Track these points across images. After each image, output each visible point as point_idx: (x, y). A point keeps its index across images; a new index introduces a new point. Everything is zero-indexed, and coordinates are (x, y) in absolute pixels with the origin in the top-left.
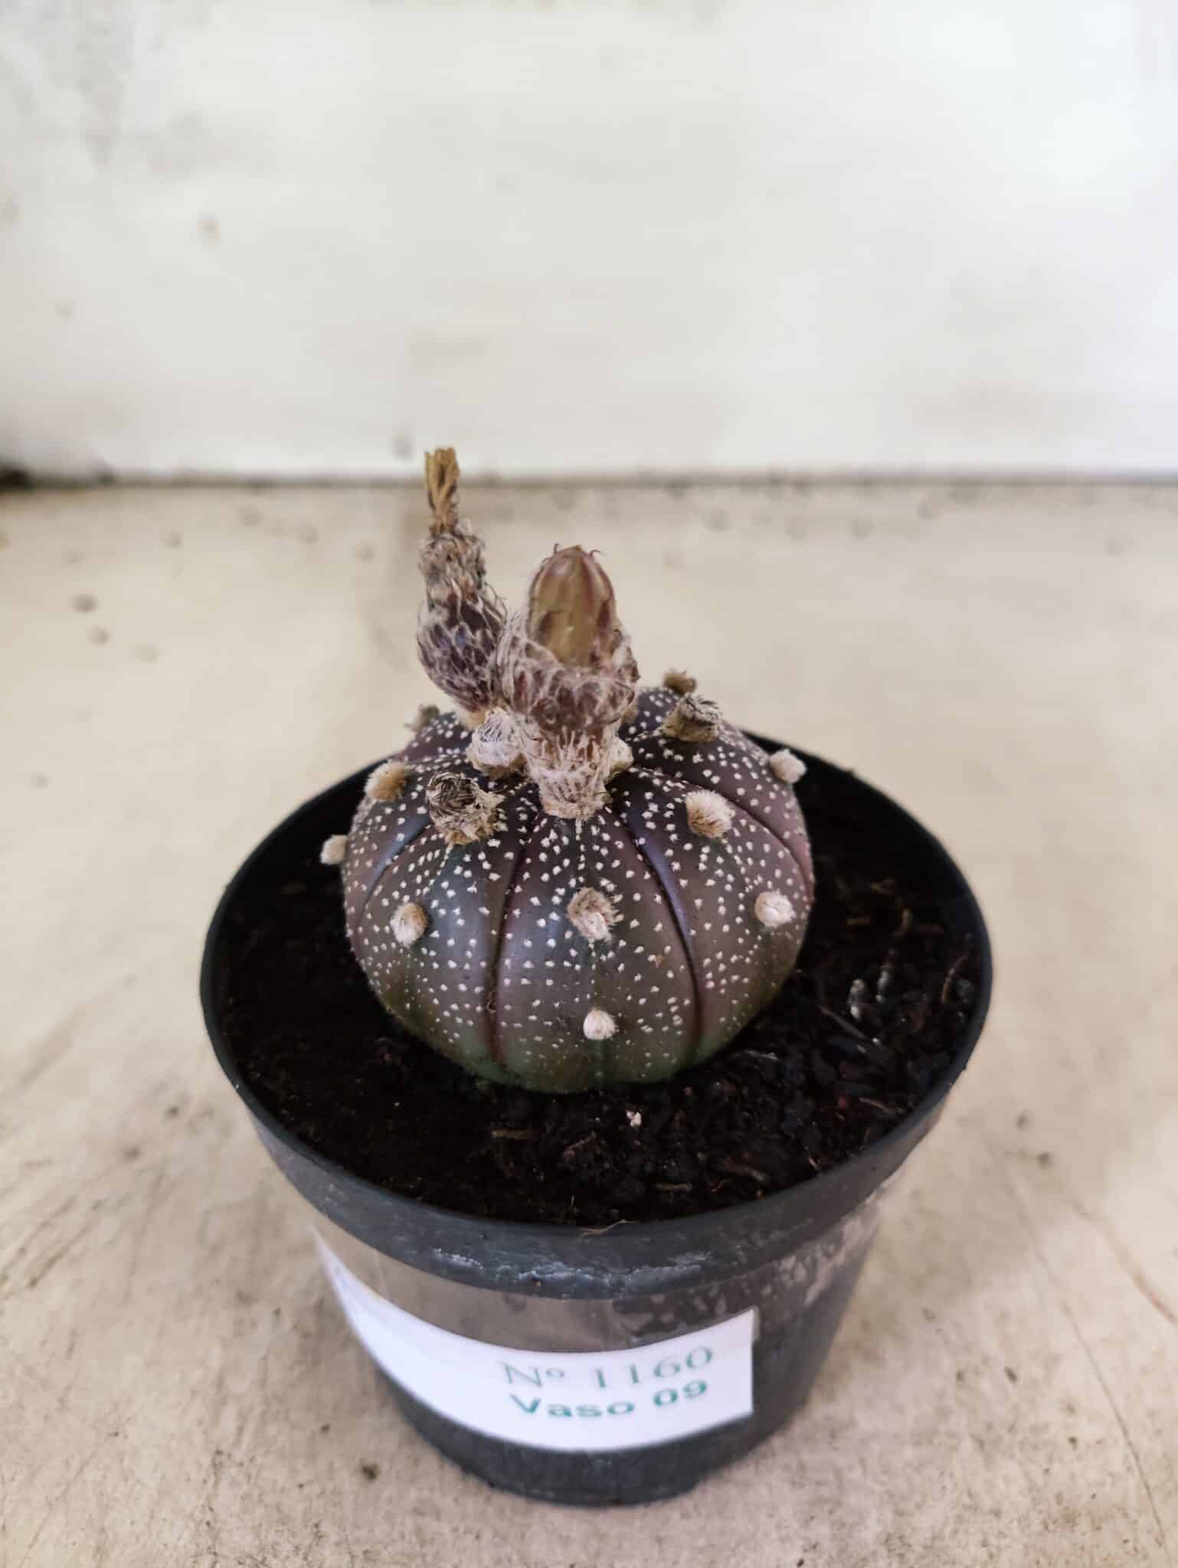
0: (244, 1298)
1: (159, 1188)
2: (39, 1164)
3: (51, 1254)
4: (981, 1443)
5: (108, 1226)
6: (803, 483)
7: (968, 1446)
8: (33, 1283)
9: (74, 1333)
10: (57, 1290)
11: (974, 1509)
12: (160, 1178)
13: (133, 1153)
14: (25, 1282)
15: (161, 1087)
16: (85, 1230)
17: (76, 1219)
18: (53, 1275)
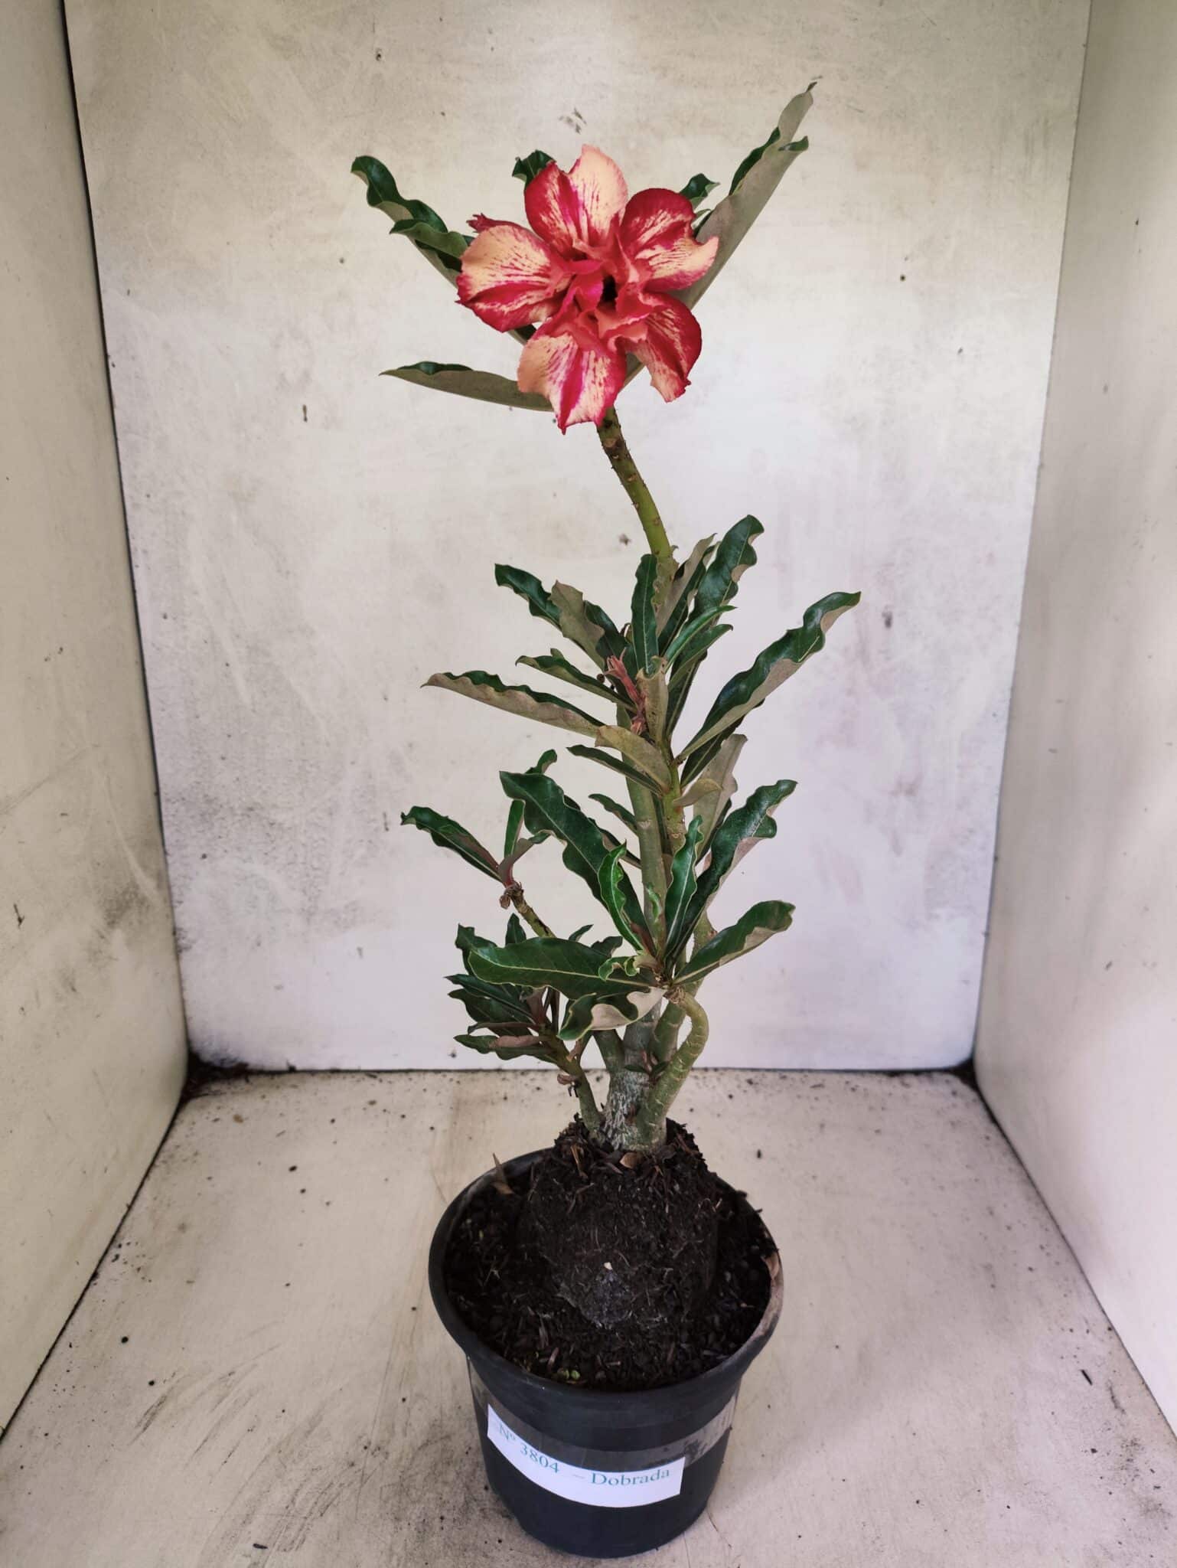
0: (397, 1519)
1: (363, 1479)
2: (316, 1469)
3: (326, 1504)
5: (346, 1493)
8: (322, 1515)
9: (338, 1532)
10: (330, 1517)
13: (353, 1465)
14: (319, 1514)
15: (360, 1437)
16: (338, 1495)
17: (334, 1490)
18: (328, 1512)
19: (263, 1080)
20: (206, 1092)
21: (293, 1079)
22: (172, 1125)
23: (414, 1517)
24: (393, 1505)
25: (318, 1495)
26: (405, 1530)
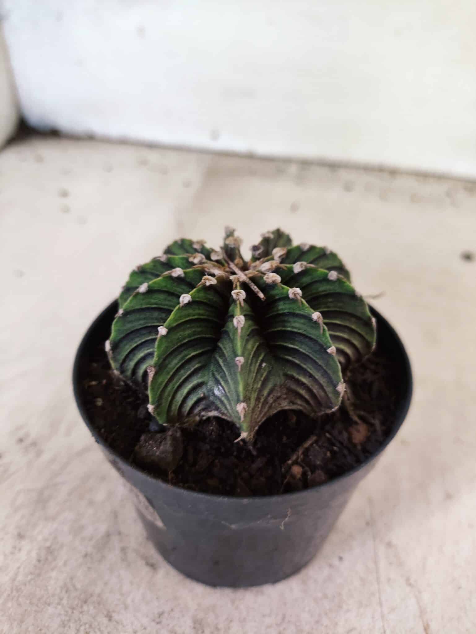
6: (394, 172)
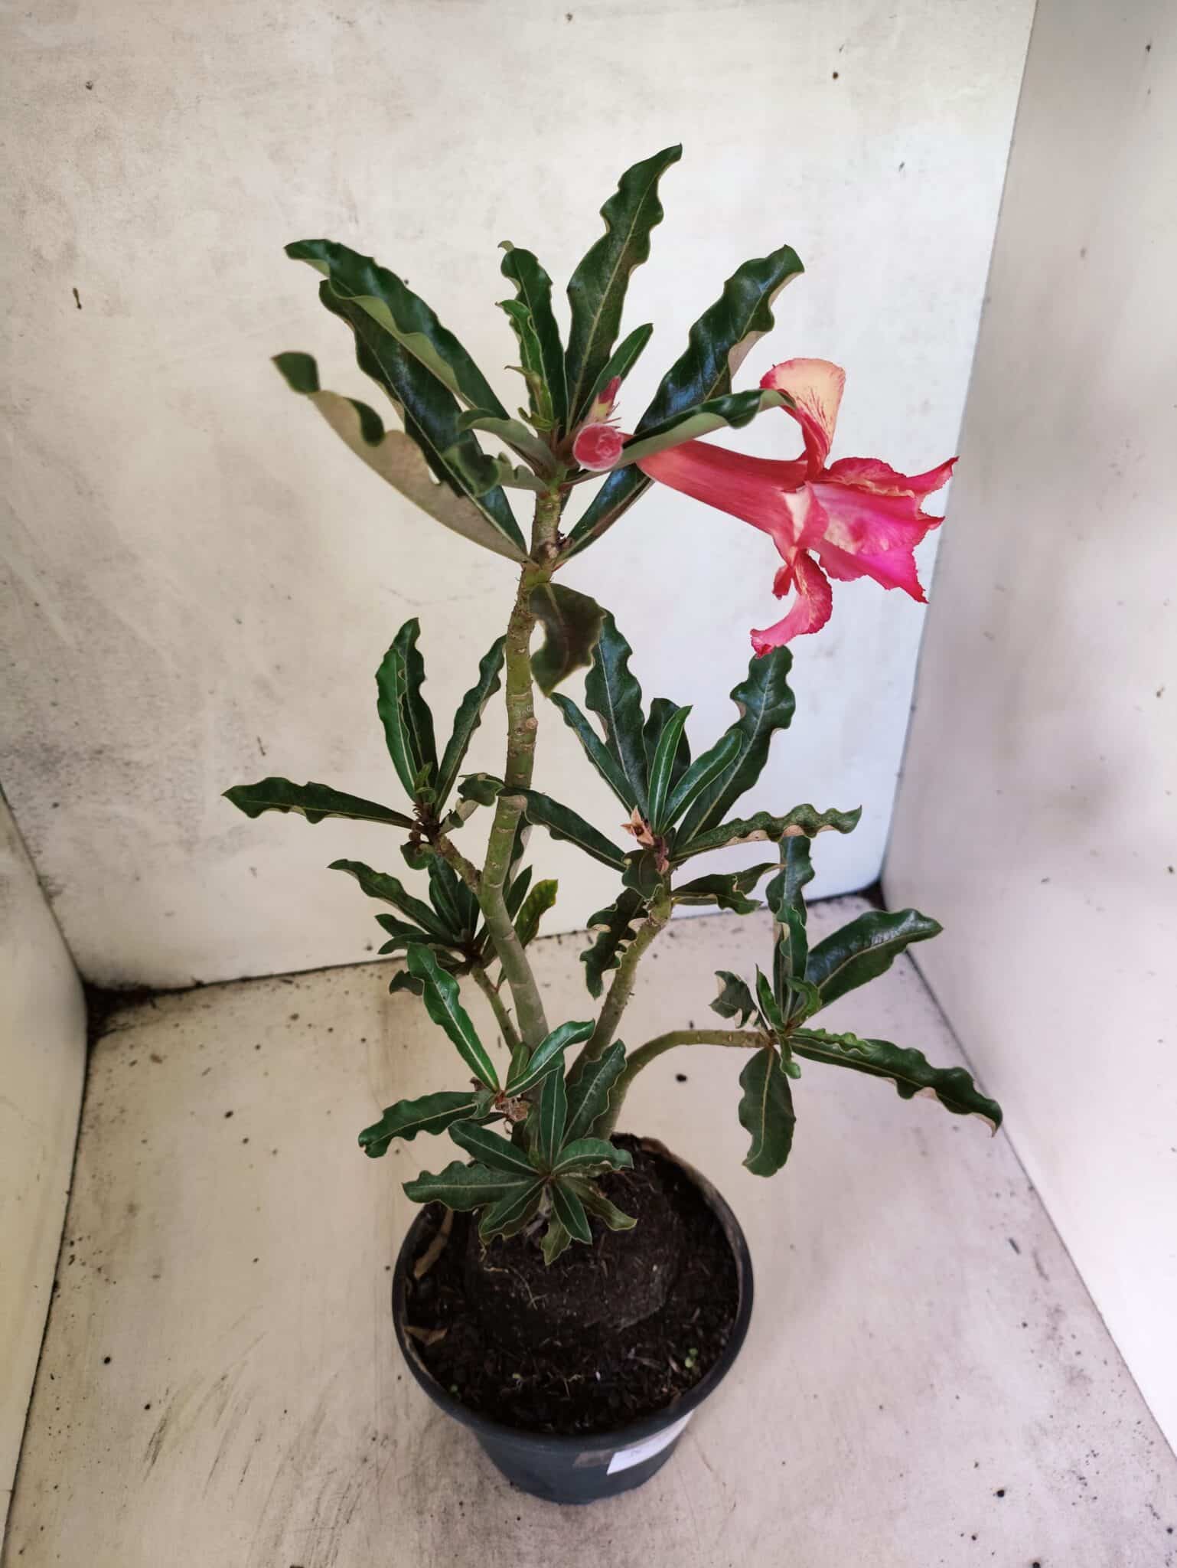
0: (420, 1513)
1: (379, 1472)
2: (332, 1472)
3: (349, 1509)
4: (650, 1525)
5: (366, 1493)
7: (646, 1526)
8: (348, 1522)
9: (368, 1538)
10: (357, 1523)
11: (647, 1547)
12: (378, 1470)
13: (365, 1460)
14: (345, 1522)
15: (366, 1429)
16: (358, 1497)
17: (354, 1491)
18: (353, 1517)
19: (170, 1002)
20: (112, 1027)
21: (202, 996)
22: (87, 1077)
23: (434, 1507)
24: (413, 1499)
25: (338, 1501)
26: (429, 1524)
